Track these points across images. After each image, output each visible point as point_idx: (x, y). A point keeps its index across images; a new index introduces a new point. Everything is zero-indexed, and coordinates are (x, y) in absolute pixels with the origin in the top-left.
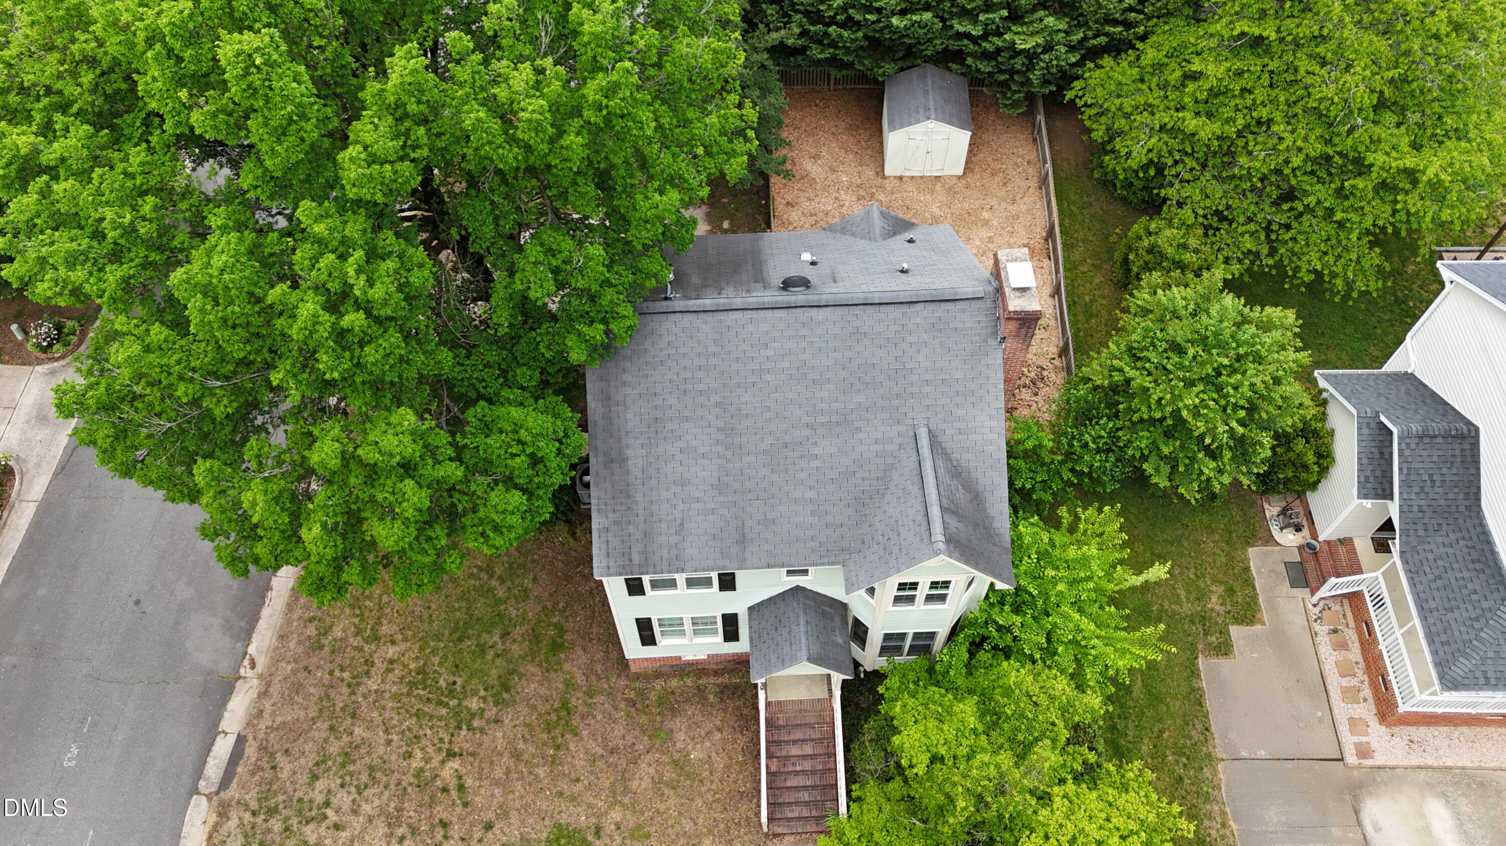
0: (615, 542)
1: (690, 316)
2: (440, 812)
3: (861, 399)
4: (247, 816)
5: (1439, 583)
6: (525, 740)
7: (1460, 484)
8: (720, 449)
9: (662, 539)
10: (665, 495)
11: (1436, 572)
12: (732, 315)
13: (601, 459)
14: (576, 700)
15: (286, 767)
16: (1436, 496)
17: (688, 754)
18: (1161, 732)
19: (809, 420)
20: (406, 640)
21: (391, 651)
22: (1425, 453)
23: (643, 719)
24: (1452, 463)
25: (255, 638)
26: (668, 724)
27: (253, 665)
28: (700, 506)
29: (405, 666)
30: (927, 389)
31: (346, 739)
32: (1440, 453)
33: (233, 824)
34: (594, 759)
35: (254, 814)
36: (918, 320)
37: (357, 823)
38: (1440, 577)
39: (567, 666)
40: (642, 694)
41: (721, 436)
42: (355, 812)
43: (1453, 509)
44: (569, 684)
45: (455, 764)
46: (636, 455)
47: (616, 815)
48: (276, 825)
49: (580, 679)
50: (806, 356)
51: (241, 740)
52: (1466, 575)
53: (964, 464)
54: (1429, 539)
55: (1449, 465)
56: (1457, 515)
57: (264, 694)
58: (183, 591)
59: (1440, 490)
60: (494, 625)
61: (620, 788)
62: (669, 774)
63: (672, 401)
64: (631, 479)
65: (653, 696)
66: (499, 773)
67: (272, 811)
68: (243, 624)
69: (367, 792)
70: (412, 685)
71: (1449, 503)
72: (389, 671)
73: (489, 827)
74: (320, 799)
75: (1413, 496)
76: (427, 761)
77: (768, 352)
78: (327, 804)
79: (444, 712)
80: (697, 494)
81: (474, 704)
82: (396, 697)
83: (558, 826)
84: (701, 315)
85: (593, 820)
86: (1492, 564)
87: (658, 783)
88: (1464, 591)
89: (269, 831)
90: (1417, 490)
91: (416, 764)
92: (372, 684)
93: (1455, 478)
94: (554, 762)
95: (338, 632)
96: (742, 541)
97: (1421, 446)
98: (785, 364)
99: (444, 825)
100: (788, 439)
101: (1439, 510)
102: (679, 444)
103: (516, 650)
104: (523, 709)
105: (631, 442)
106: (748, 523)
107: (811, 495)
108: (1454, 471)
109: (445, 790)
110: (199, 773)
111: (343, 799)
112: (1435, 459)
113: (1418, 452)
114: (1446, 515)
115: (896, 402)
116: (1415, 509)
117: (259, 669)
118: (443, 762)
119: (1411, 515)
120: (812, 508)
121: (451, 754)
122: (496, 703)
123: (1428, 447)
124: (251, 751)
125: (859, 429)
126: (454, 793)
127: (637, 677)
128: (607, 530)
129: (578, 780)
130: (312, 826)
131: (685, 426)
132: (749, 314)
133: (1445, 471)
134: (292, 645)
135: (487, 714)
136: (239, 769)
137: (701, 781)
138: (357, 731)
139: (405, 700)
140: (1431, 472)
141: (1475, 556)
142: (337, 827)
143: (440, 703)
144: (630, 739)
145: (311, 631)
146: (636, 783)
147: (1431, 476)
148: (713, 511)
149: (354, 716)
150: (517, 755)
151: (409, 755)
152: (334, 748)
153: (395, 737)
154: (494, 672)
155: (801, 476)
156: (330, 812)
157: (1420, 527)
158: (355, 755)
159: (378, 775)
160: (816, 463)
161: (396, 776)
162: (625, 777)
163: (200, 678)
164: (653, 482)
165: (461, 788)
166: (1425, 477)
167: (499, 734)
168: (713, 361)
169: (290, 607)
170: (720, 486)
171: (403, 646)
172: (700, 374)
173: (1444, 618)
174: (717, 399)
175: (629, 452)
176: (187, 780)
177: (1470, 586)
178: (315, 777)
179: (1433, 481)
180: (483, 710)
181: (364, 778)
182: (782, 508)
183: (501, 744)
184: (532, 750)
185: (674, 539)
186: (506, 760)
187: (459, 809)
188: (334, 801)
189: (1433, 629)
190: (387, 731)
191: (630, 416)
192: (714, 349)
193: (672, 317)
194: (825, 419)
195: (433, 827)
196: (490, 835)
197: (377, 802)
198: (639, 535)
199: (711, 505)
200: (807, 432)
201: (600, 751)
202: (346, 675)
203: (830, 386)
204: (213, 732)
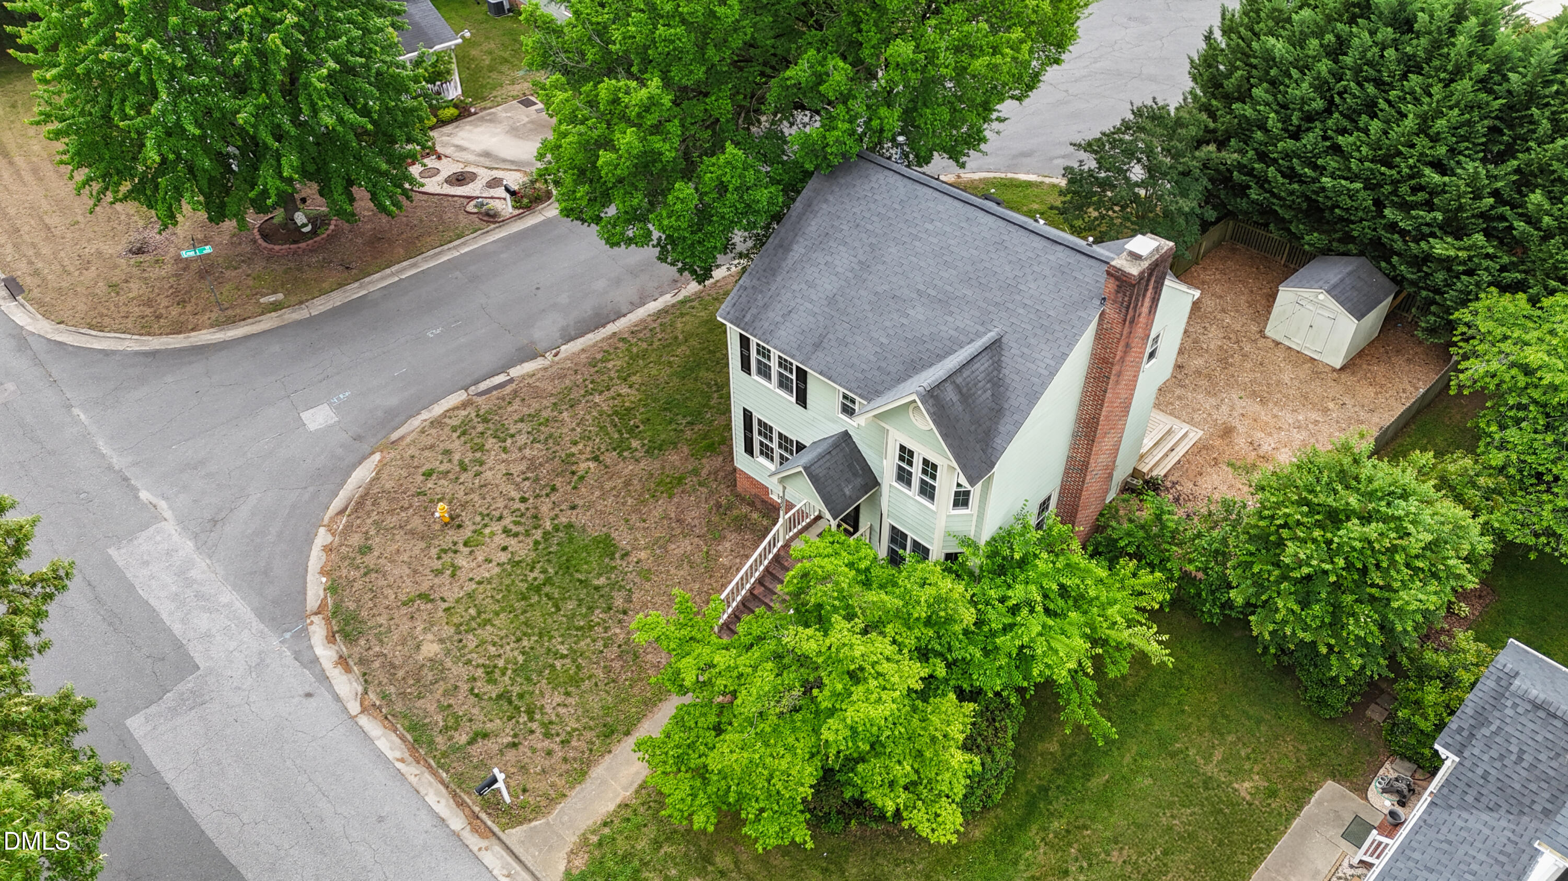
0: (744, 299)
1: (898, 176)
2: (558, 482)
3: (969, 293)
4: (473, 415)
5: (1445, 846)
6: (640, 481)
7: (1553, 782)
8: (850, 275)
9: (771, 314)
10: (795, 287)
11: (1451, 837)
12: (926, 189)
13: (776, 242)
14: (690, 481)
15: (516, 405)
16: (1515, 776)
17: (720, 556)
18: (1086, 827)
19: (922, 287)
20: (638, 390)
21: (624, 390)
22: (1531, 725)
23: (715, 519)
24: (1558, 755)
25: (571, 344)
26: (726, 533)
27: (556, 355)
28: (810, 306)
29: (624, 402)
30: (1021, 311)
31: (555, 413)
32: (1550, 736)
33: (464, 413)
34: (666, 517)
35: (477, 416)
36: (1052, 258)
37: (516, 455)
38: (1450, 843)
39: (704, 461)
40: (730, 507)
41: (857, 267)
42: (520, 449)
43: (1527, 801)
44: (695, 472)
45: (592, 465)
46: (798, 250)
47: (643, 555)
48: (480, 428)
49: (704, 472)
50: (952, 242)
51: (511, 381)
52: (1481, 857)
53: (1008, 381)
54: (1474, 811)
55: (1552, 754)
56: (1526, 810)
57: (545, 369)
58: (563, 299)
59: (1524, 773)
60: (691, 415)
61: (661, 542)
62: (697, 558)
63: (845, 227)
64: (784, 265)
65: (735, 512)
66: (608, 485)
67: (486, 421)
68: (573, 333)
69: (538, 445)
70: (616, 413)
71: (1526, 792)
72: (614, 398)
73: (573, 508)
74: (512, 431)
75: (1486, 757)
76: (581, 452)
77: (930, 227)
78: (512, 436)
79: (616, 436)
80: (814, 297)
81: (635, 444)
82: (601, 413)
83: (608, 536)
84: (906, 180)
85: (629, 548)
86: (1519, 866)
87: (686, 558)
88: (1462, 866)
89: (474, 428)
90: (1496, 755)
91: (574, 450)
92: (597, 399)
93: (1552, 773)
94: (644, 502)
95: (610, 365)
96: (817, 346)
97: (1531, 715)
98: (935, 241)
99: (554, 489)
100: (898, 293)
101: (1509, 791)
102: (828, 258)
103: (688, 434)
104: (657, 464)
105: (801, 240)
106: (830, 336)
107: (884, 340)
108: (1554, 764)
109: (573, 473)
110: (476, 383)
111: (522, 439)
112: (1539, 738)
113: (1522, 719)
114: (1512, 801)
115: (991, 308)
116: (1480, 771)
117: (556, 359)
118: (588, 459)
119: (1470, 774)
120: (878, 350)
121: (596, 459)
122: (647, 452)
123: (1539, 722)
124: (508, 389)
125: (951, 313)
126: (576, 478)
127: (738, 496)
128: (746, 289)
129: (644, 521)
130: (494, 440)
131: (841, 248)
132: (937, 194)
133: (1543, 757)
134: (583, 356)
135: (637, 453)
136: (494, 393)
137: (711, 576)
138: (565, 414)
139: (604, 416)
140: (1525, 748)
141: (1510, 849)
142: (505, 450)
143: (619, 432)
144: (696, 522)
145: (599, 356)
146: (673, 546)
147: (1521, 751)
148: (815, 315)
149: (571, 406)
150: (627, 483)
151: (575, 443)
152: (545, 414)
153: (579, 430)
154: (663, 437)
155: (887, 324)
156: (509, 441)
157: (1473, 792)
158: (552, 424)
159: (551, 441)
160: (905, 321)
161: (558, 448)
162: (672, 538)
163: (526, 342)
164: (794, 275)
165: (582, 478)
166: (1514, 749)
167: (630, 467)
168: (891, 214)
169: (603, 340)
170: (832, 300)
171: (634, 392)
172: (875, 218)
173: (1416, 872)
174: (874, 241)
175: (795, 247)
176: (468, 380)
177: (1474, 867)
178: (522, 420)
179: (1520, 759)
180: (636, 450)
181: (542, 437)
182: (859, 339)
183: (626, 472)
184: (638, 487)
185: (779, 319)
186: (620, 482)
187: (569, 488)
188: (518, 437)
189: (1394, 872)
190: (578, 425)
191: (813, 223)
192: (896, 206)
193: (887, 172)
194: (934, 293)
195: (547, 485)
196: (569, 512)
197: (535, 453)
198: (761, 303)
199: (816, 310)
200: (915, 296)
201: (673, 515)
202: (591, 386)
203: (954, 272)
204: (503, 370)
